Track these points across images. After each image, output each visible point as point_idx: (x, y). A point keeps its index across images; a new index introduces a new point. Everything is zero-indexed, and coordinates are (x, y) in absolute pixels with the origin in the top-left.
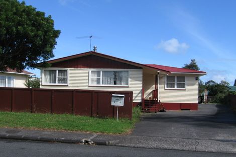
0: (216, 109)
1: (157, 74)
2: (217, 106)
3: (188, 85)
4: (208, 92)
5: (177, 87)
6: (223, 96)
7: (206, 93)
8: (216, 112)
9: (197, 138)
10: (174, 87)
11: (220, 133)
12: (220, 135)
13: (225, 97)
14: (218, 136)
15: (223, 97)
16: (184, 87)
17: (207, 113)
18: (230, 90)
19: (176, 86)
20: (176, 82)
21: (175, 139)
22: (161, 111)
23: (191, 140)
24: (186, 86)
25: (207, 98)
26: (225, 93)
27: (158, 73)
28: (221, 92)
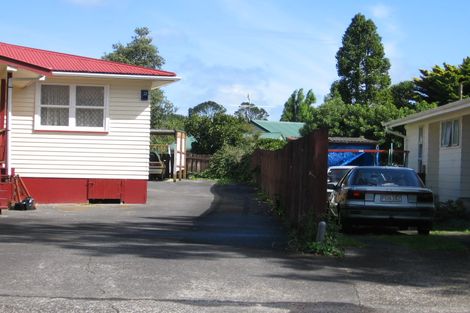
0: (210, 197)
1: (5, 76)
2: (215, 189)
3: (114, 117)
4: (191, 139)
5: (78, 124)
6: (237, 153)
7: (182, 144)
8: (207, 207)
9: (116, 295)
10: (66, 124)
11: (197, 278)
12: (194, 283)
13: (245, 158)
14: (188, 287)
15: (239, 160)
16: (100, 124)
17: (173, 213)
18: (264, 136)
19: (72, 120)
20: (73, 106)
21: (43, 301)
22: (19, 207)
23: (93, 304)
24: (108, 121)
25: (187, 160)
26: (246, 143)
27: (10, 74)
28: (233, 142)
